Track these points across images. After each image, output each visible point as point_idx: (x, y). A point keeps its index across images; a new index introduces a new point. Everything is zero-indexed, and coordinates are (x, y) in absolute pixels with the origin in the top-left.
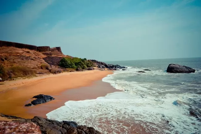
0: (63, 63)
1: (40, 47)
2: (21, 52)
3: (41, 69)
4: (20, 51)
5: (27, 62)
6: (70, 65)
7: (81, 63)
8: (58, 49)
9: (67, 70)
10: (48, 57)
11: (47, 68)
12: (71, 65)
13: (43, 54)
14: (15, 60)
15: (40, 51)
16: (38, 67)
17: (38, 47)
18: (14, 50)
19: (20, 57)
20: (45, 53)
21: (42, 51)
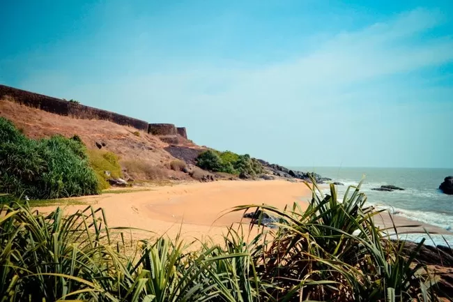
0: (208, 160)
1: (154, 125)
2: (126, 132)
3: (173, 171)
4: (123, 129)
5: (141, 153)
6: (222, 165)
7: (243, 163)
8: (181, 131)
9: (221, 177)
10: (173, 146)
11: (183, 170)
12: (226, 166)
13: (161, 139)
14: (120, 149)
15: (154, 133)
16: (165, 165)
17: (150, 125)
18: (114, 127)
19: (126, 141)
20: (166, 139)
21: (160, 134)
